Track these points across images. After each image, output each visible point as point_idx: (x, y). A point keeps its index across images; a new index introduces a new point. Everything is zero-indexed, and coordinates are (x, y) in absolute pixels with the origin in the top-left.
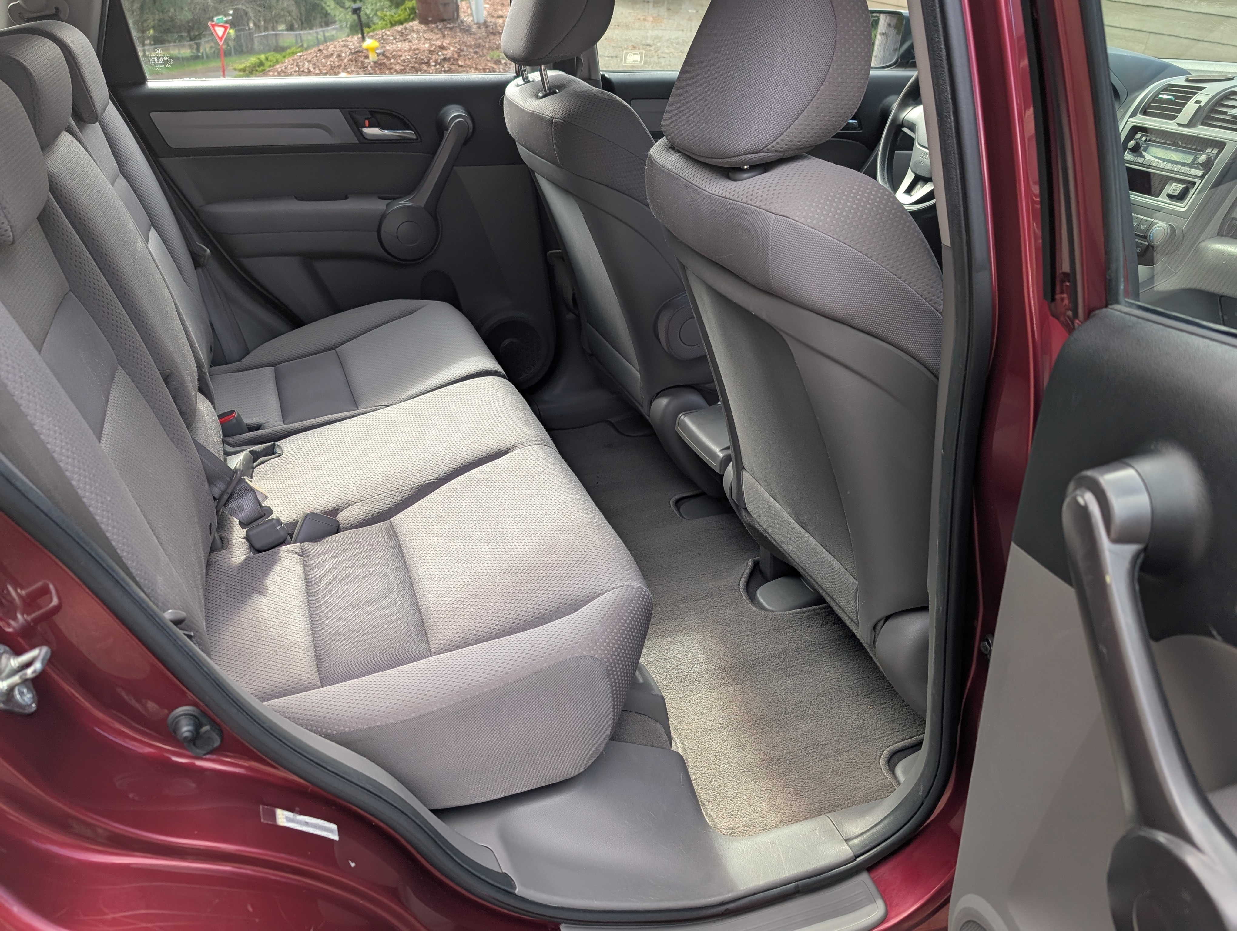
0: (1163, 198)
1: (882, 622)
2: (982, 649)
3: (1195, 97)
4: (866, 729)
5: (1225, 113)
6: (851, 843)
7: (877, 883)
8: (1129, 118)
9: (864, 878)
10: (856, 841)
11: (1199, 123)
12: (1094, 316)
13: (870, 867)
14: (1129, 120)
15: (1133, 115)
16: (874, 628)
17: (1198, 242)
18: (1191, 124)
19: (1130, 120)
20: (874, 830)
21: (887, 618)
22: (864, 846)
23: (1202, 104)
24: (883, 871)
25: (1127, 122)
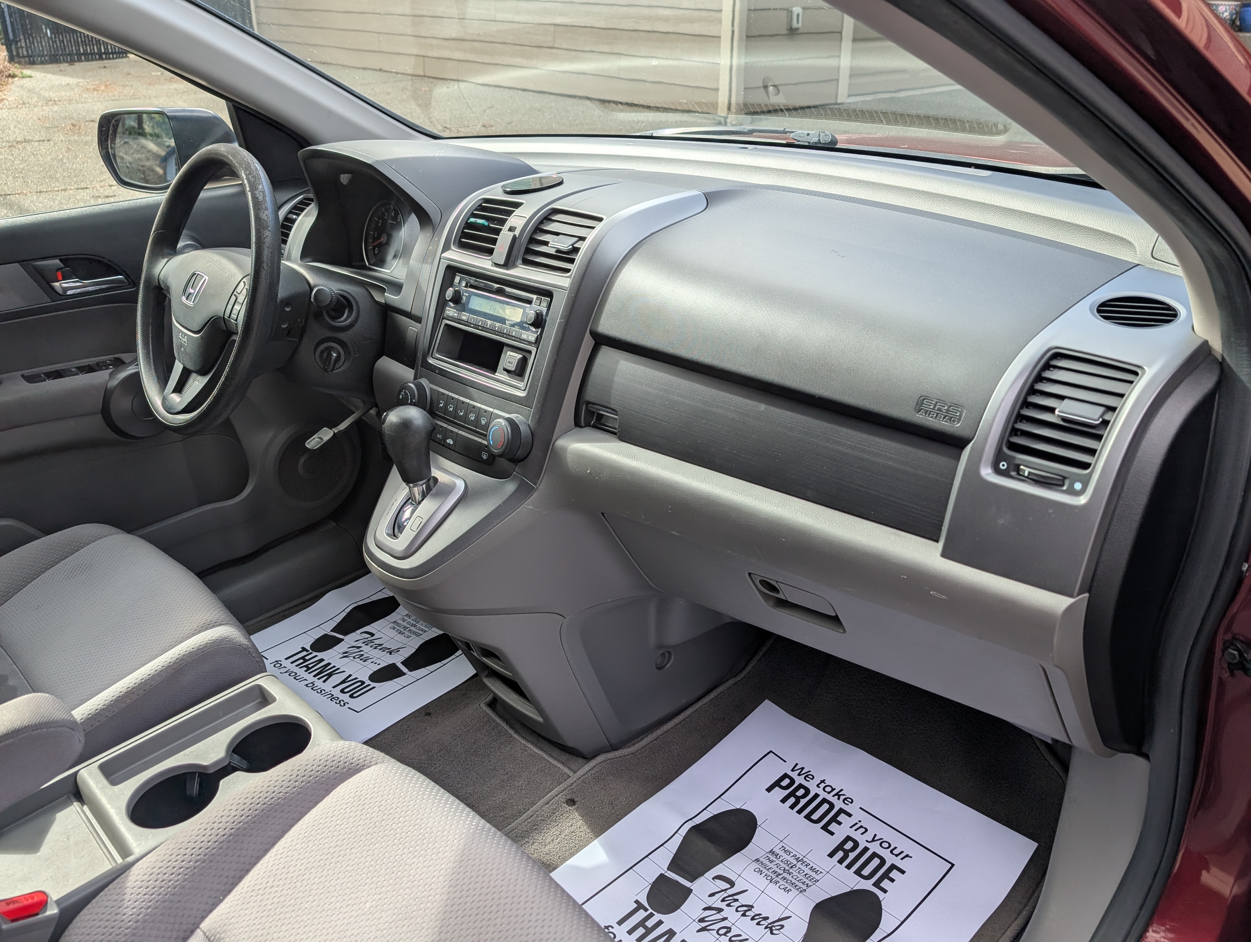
0: (500, 375)
3: (509, 218)
5: (546, 243)
8: (442, 252)
11: (520, 261)
14: (442, 255)
15: (446, 248)
17: (552, 443)
18: (507, 264)
19: (444, 255)
23: (517, 233)
25: (440, 259)
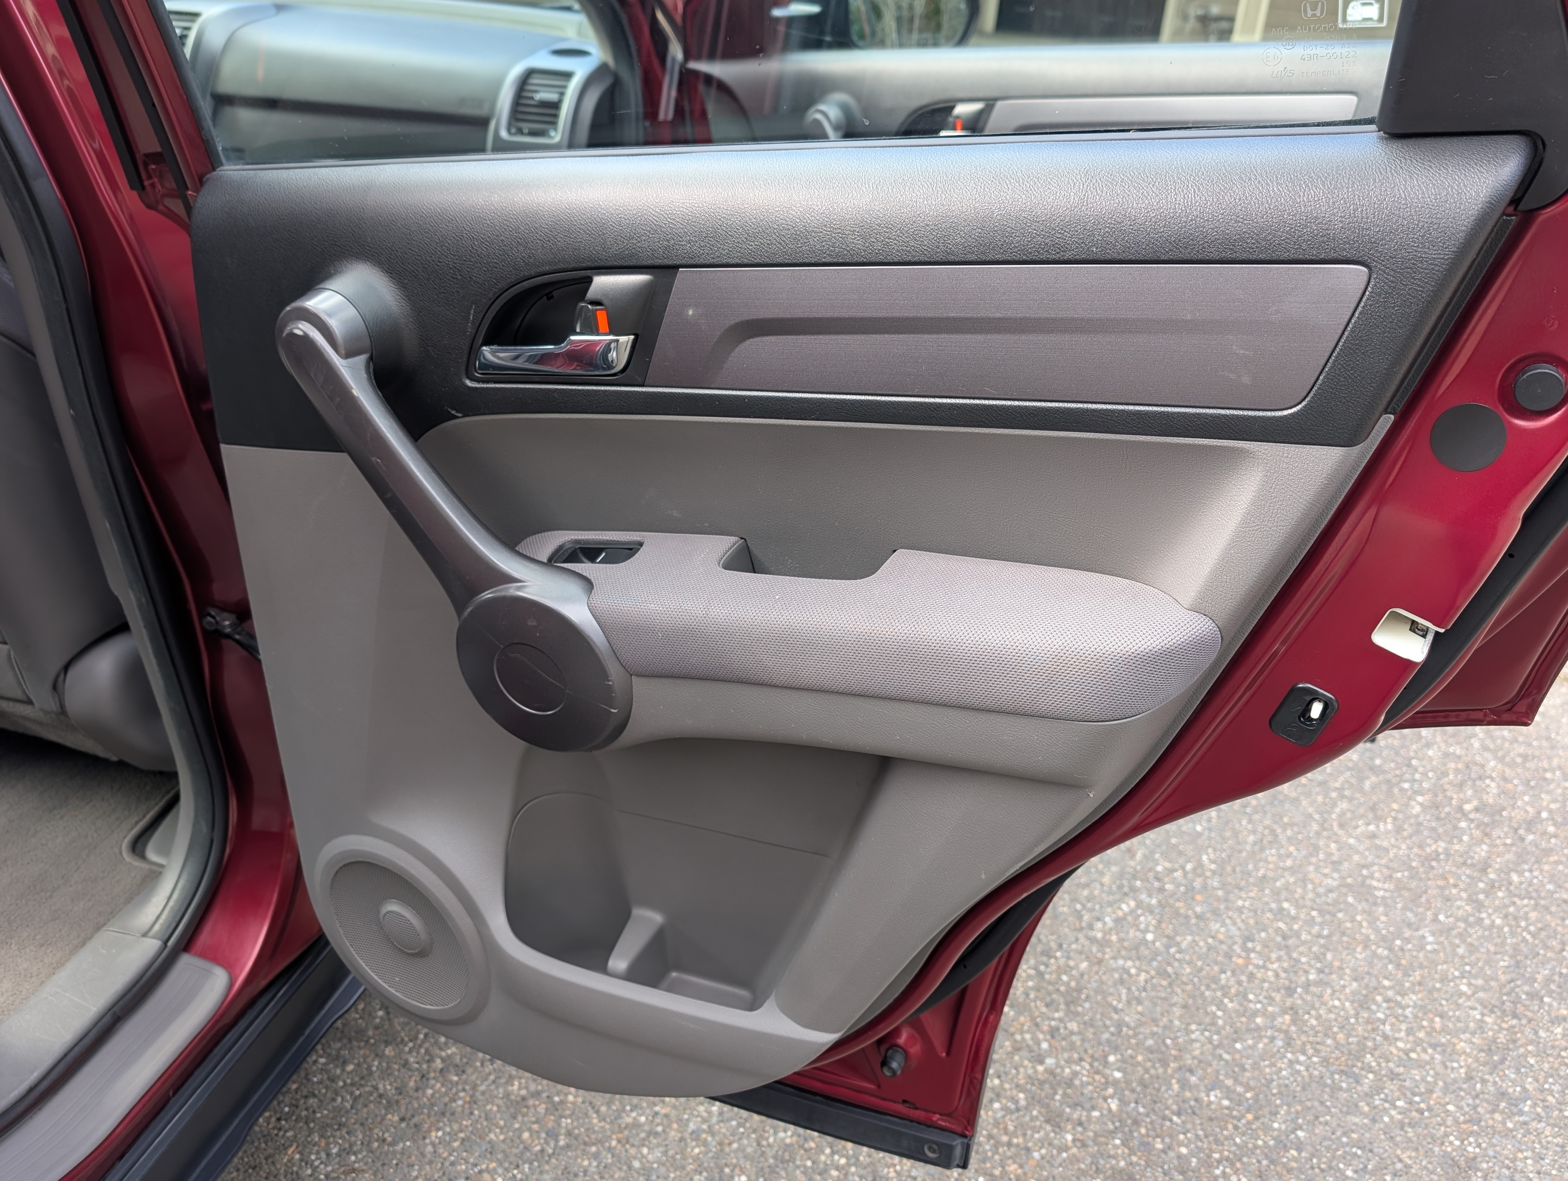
1: (62, 676)
2: (208, 627)
4: (86, 836)
6: (152, 933)
7: (203, 955)
9: (186, 961)
10: (157, 927)
12: (207, 180)
13: (187, 944)
16: (55, 687)
20: (171, 903)
21: (66, 668)
22: (169, 927)
24: (204, 938)
